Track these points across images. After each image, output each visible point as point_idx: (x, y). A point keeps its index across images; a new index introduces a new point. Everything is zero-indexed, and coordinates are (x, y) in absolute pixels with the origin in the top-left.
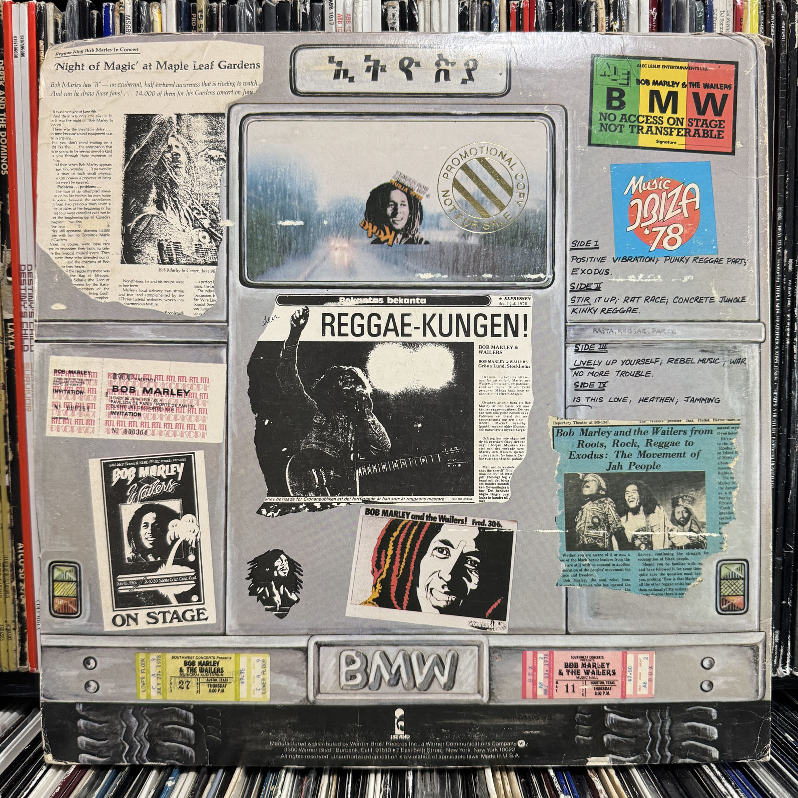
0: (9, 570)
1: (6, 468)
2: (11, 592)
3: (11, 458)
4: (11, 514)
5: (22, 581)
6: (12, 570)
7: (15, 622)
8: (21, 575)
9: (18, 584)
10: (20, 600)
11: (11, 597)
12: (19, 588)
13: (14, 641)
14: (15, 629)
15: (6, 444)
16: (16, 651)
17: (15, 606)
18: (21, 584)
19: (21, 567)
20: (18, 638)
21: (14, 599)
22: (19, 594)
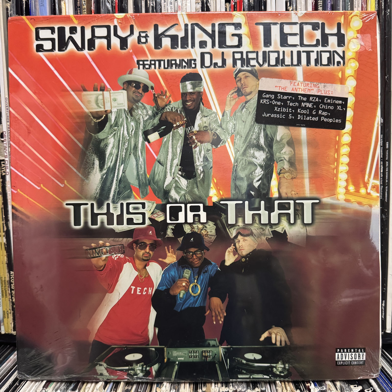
0: (7, 284)
1: (4, 234)
2: (8, 295)
3: (5, 229)
4: (7, 257)
5: (13, 290)
6: (8, 284)
7: (10, 309)
8: (12, 287)
9: (11, 291)
10: (12, 300)
11: (8, 297)
12: (11, 294)
13: (10, 319)
14: (10, 313)
15: (3, 222)
16: (11, 323)
17: (10, 302)
18: (12, 291)
19: (12, 283)
20: (12, 318)
21: (10, 299)
22: (12, 296)
